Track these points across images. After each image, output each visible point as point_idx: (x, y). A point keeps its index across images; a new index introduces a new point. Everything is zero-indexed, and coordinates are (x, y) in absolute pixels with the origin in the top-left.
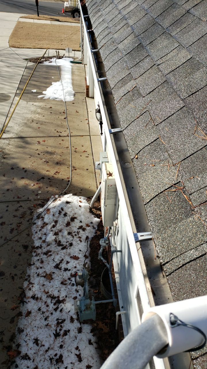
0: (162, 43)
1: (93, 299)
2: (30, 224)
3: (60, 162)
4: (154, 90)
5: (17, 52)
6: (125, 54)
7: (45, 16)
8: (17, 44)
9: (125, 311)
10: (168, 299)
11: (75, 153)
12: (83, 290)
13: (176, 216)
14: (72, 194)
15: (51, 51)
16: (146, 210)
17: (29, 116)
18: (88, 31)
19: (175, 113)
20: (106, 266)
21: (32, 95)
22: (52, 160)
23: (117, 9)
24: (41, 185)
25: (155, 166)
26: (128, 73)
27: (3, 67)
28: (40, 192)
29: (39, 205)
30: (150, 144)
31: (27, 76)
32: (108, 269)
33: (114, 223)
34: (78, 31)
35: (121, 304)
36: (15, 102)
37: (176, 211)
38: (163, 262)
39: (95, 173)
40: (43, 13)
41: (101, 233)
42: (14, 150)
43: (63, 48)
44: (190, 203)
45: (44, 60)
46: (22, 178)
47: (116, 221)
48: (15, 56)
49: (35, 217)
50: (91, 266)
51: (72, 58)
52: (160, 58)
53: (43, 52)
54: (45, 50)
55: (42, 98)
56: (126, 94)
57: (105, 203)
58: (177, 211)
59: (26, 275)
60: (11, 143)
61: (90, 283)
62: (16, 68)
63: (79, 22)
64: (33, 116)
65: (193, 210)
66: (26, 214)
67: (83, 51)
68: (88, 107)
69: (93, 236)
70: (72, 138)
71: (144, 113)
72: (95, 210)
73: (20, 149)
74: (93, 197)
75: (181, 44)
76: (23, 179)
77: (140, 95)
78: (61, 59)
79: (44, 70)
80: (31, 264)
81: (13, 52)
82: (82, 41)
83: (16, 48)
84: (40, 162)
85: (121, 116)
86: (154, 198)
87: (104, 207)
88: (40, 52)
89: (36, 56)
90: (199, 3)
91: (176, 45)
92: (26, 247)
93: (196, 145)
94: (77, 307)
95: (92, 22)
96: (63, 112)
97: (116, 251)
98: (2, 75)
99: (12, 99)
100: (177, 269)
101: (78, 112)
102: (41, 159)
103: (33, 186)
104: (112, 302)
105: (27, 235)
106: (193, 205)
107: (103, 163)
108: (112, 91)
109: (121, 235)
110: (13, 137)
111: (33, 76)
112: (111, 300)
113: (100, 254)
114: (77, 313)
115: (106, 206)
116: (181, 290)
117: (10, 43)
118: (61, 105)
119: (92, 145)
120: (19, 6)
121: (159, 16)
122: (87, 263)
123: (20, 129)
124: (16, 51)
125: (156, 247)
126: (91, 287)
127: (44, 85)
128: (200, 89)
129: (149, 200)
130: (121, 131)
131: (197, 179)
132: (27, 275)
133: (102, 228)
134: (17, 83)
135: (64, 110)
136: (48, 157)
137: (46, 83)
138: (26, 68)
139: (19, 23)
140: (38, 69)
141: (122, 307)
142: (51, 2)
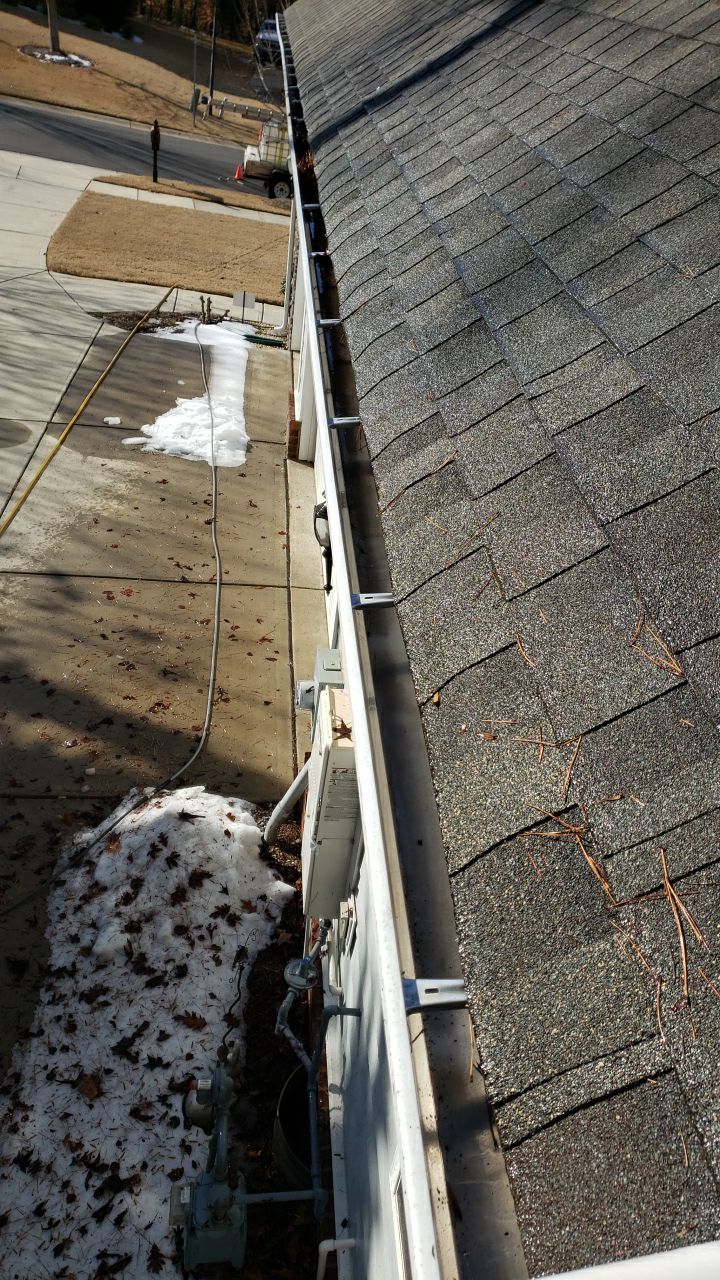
0: (551, 326)
1: (240, 1183)
2: (43, 882)
3: (175, 670)
4: (511, 479)
5: (69, 289)
6: (428, 346)
7: (178, 183)
8: (73, 264)
9: (354, 1237)
10: (507, 1234)
11: (229, 641)
12: (207, 1145)
13: (555, 930)
14: (203, 788)
15: (184, 294)
16: (453, 896)
17: (87, 503)
18: (314, 254)
19: (575, 565)
20: (299, 1061)
21: (105, 434)
22: (147, 658)
23: (415, 198)
24: (98, 745)
25: (495, 738)
26: (431, 412)
27: (16, 332)
28: (92, 771)
29: (85, 816)
30: (483, 660)
31: (95, 370)
32: (306, 1073)
33: (344, 907)
34: (281, 239)
35: (341, 1212)
36: (44, 452)
37: (557, 910)
38: (497, 1095)
39: (294, 719)
40: (172, 172)
41: (292, 938)
42: (19, 614)
43: (226, 290)
44: (606, 886)
45: (158, 322)
46: (33, 716)
47: (351, 901)
48: (62, 302)
49: (66, 859)
50: (247, 1057)
51: (251, 327)
52: (541, 377)
53: (156, 296)
54: (166, 290)
55: (136, 448)
56: (417, 482)
57: (316, 833)
58: (560, 911)
59: (5, 1074)
60: (11, 590)
61: (237, 1119)
62: (59, 339)
63: (287, 212)
64: (98, 504)
65: (614, 915)
66: (34, 844)
67: (290, 307)
68: (290, 492)
69: (265, 947)
70: (226, 591)
71: (471, 554)
72: (279, 852)
73: (40, 614)
74: (276, 803)
75: (610, 340)
76: (38, 720)
77: (463, 488)
78: (216, 323)
79: (156, 354)
80: (31, 1031)
81: (57, 287)
82: (292, 273)
83: (69, 274)
84: (106, 663)
85: (394, 554)
86: (484, 854)
87: (312, 846)
88: (149, 295)
89: (130, 308)
90: (674, 218)
91: (595, 340)
92: (18, 967)
93: (636, 682)
94: (178, 1212)
95: (329, 229)
96: (205, 502)
97: (342, 1011)
98: (11, 358)
99: (33, 440)
100: (545, 1127)
101: (255, 506)
102: (111, 655)
103: (69, 747)
104: (310, 1202)
105: (28, 924)
106: (613, 896)
107: (322, 687)
108: (374, 464)
109: (363, 953)
110: (22, 570)
111: (114, 370)
112: (305, 1194)
113: (283, 1015)
114: (178, 1233)
115: (320, 843)
116: (551, 1208)
117: (50, 257)
118: (200, 476)
119: (293, 621)
120: (94, 143)
121: (545, 238)
122: (232, 1044)
123: (49, 545)
124: (68, 283)
125: (476, 1036)
126: (237, 1137)
127: (150, 405)
128: (664, 496)
129: (465, 861)
130: (391, 605)
131: (633, 803)
132: (10, 1072)
133: (298, 920)
134: (58, 391)
135: (209, 495)
136: (137, 647)
137: (155, 399)
138: (95, 342)
139: (89, 195)
140: (133, 350)
141: (345, 1224)
142: (204, 141)
